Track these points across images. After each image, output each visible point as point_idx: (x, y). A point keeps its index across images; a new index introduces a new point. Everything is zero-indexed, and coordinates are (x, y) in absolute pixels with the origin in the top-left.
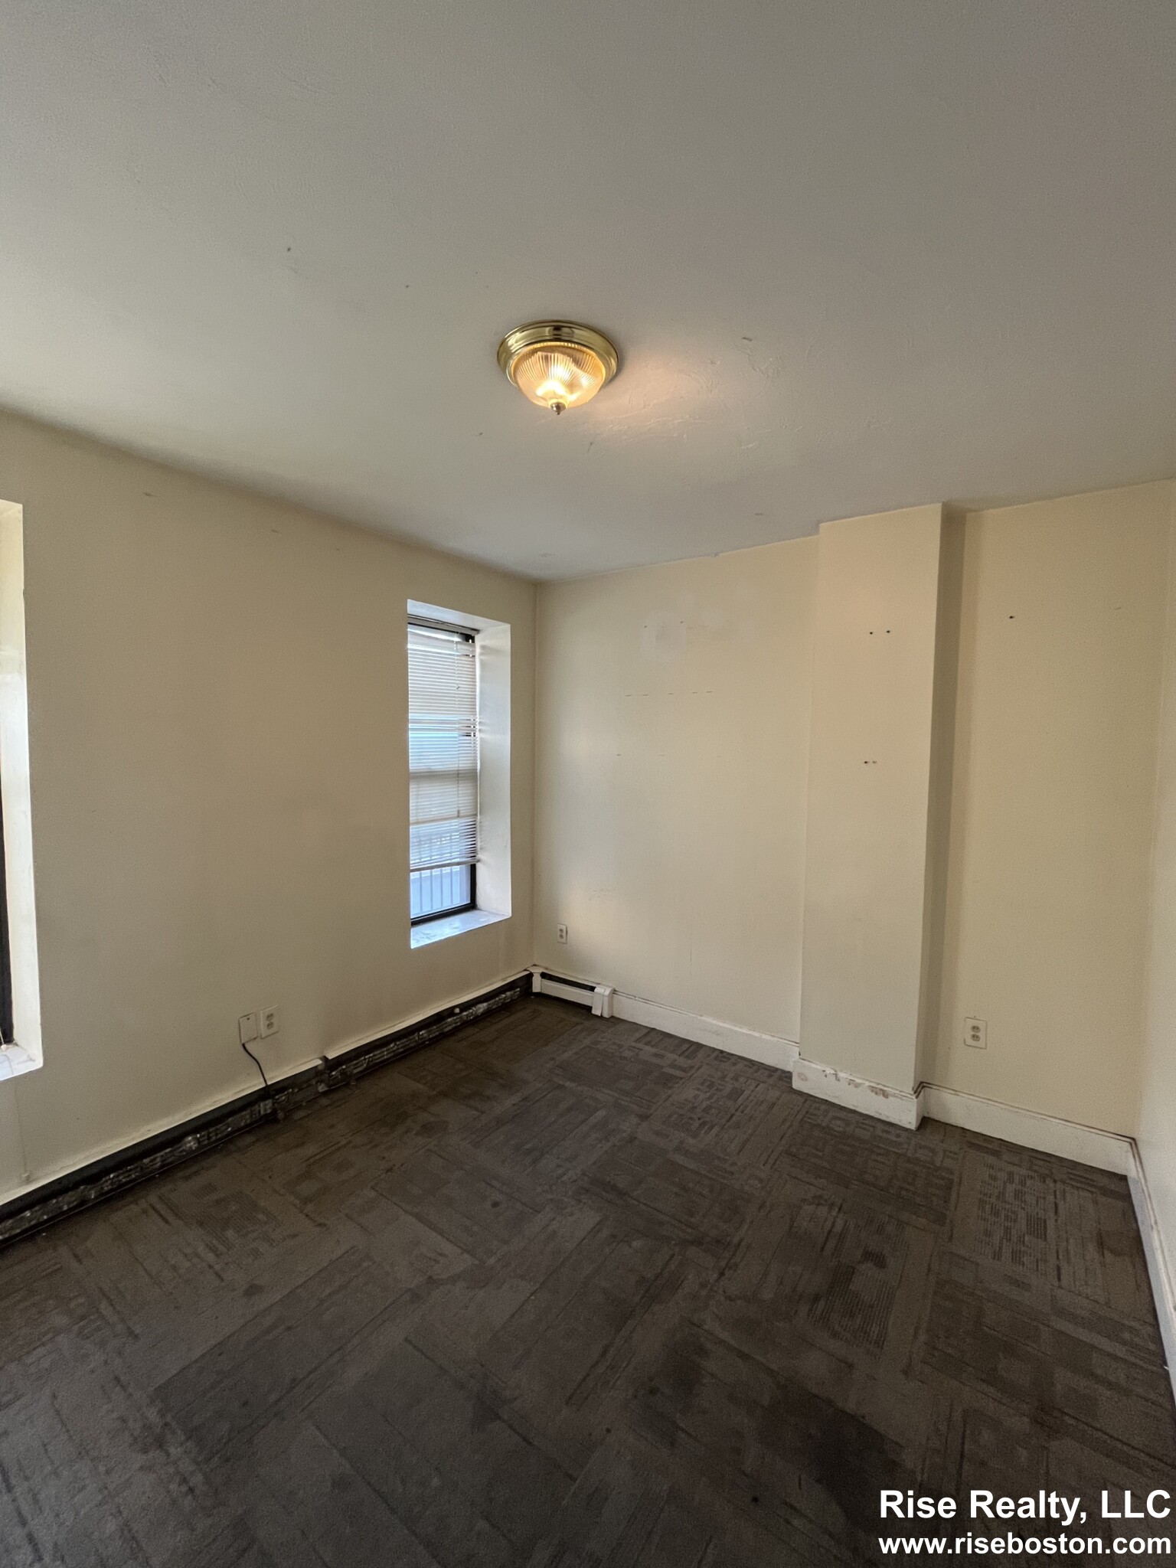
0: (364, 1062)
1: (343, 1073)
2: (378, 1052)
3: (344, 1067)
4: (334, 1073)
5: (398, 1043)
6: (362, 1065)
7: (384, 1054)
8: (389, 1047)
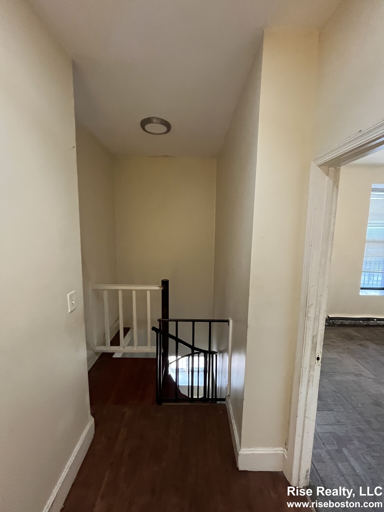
0: (340, 322)
1: (333, 322)
2: (345, 321)
3: (334, 321)
4: (330, 321)
5: (352, 321)
6: (339, 323)
7: (347, 322)
8: (348, 321)
